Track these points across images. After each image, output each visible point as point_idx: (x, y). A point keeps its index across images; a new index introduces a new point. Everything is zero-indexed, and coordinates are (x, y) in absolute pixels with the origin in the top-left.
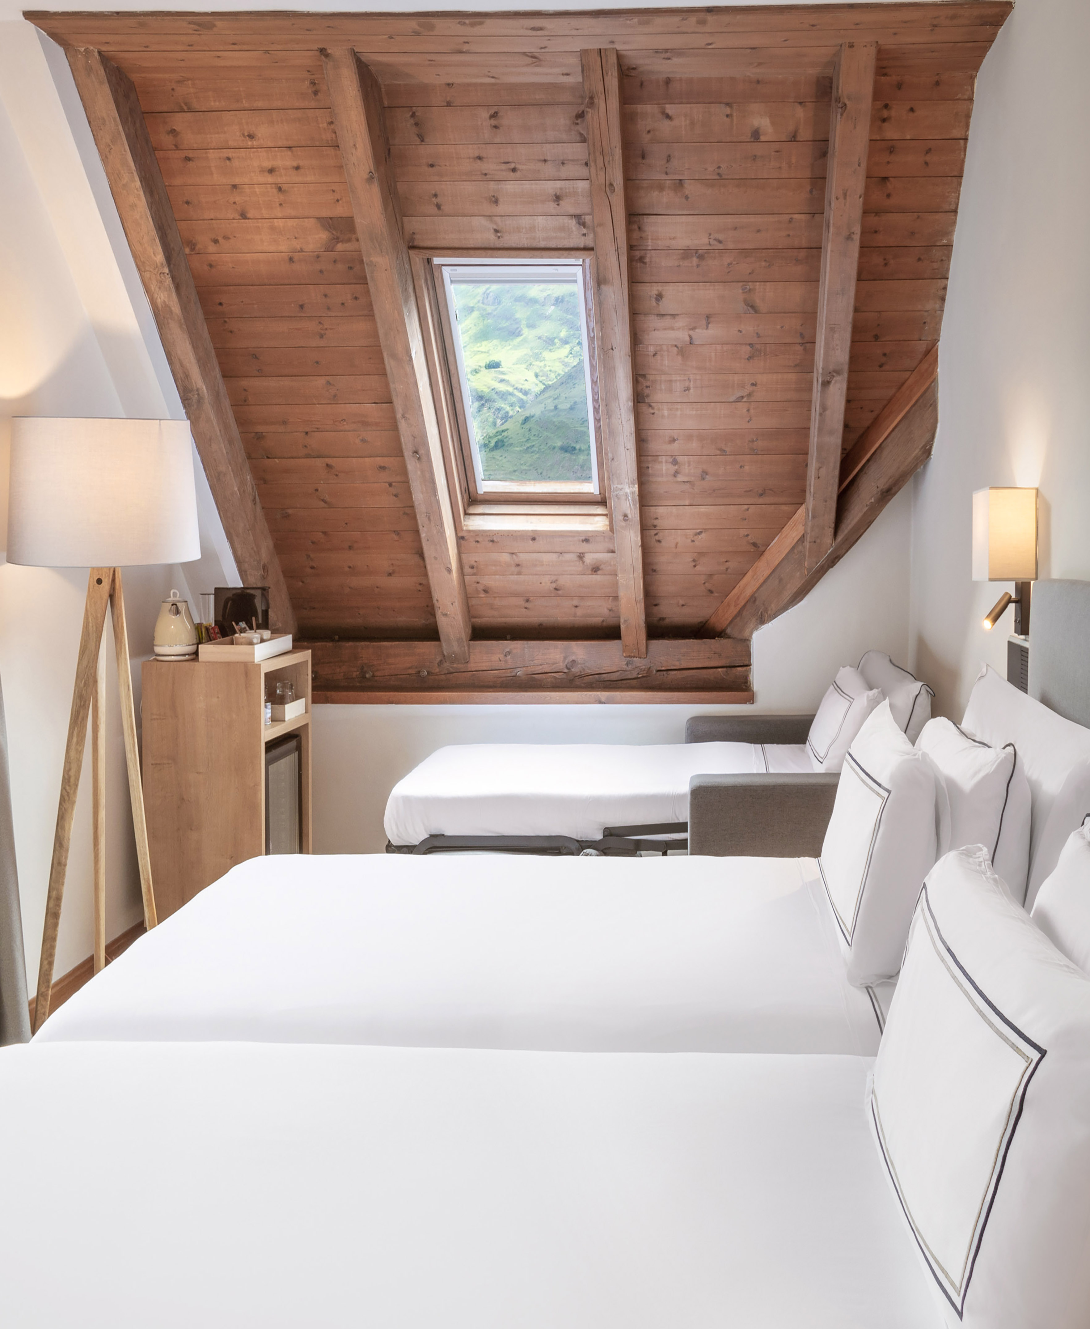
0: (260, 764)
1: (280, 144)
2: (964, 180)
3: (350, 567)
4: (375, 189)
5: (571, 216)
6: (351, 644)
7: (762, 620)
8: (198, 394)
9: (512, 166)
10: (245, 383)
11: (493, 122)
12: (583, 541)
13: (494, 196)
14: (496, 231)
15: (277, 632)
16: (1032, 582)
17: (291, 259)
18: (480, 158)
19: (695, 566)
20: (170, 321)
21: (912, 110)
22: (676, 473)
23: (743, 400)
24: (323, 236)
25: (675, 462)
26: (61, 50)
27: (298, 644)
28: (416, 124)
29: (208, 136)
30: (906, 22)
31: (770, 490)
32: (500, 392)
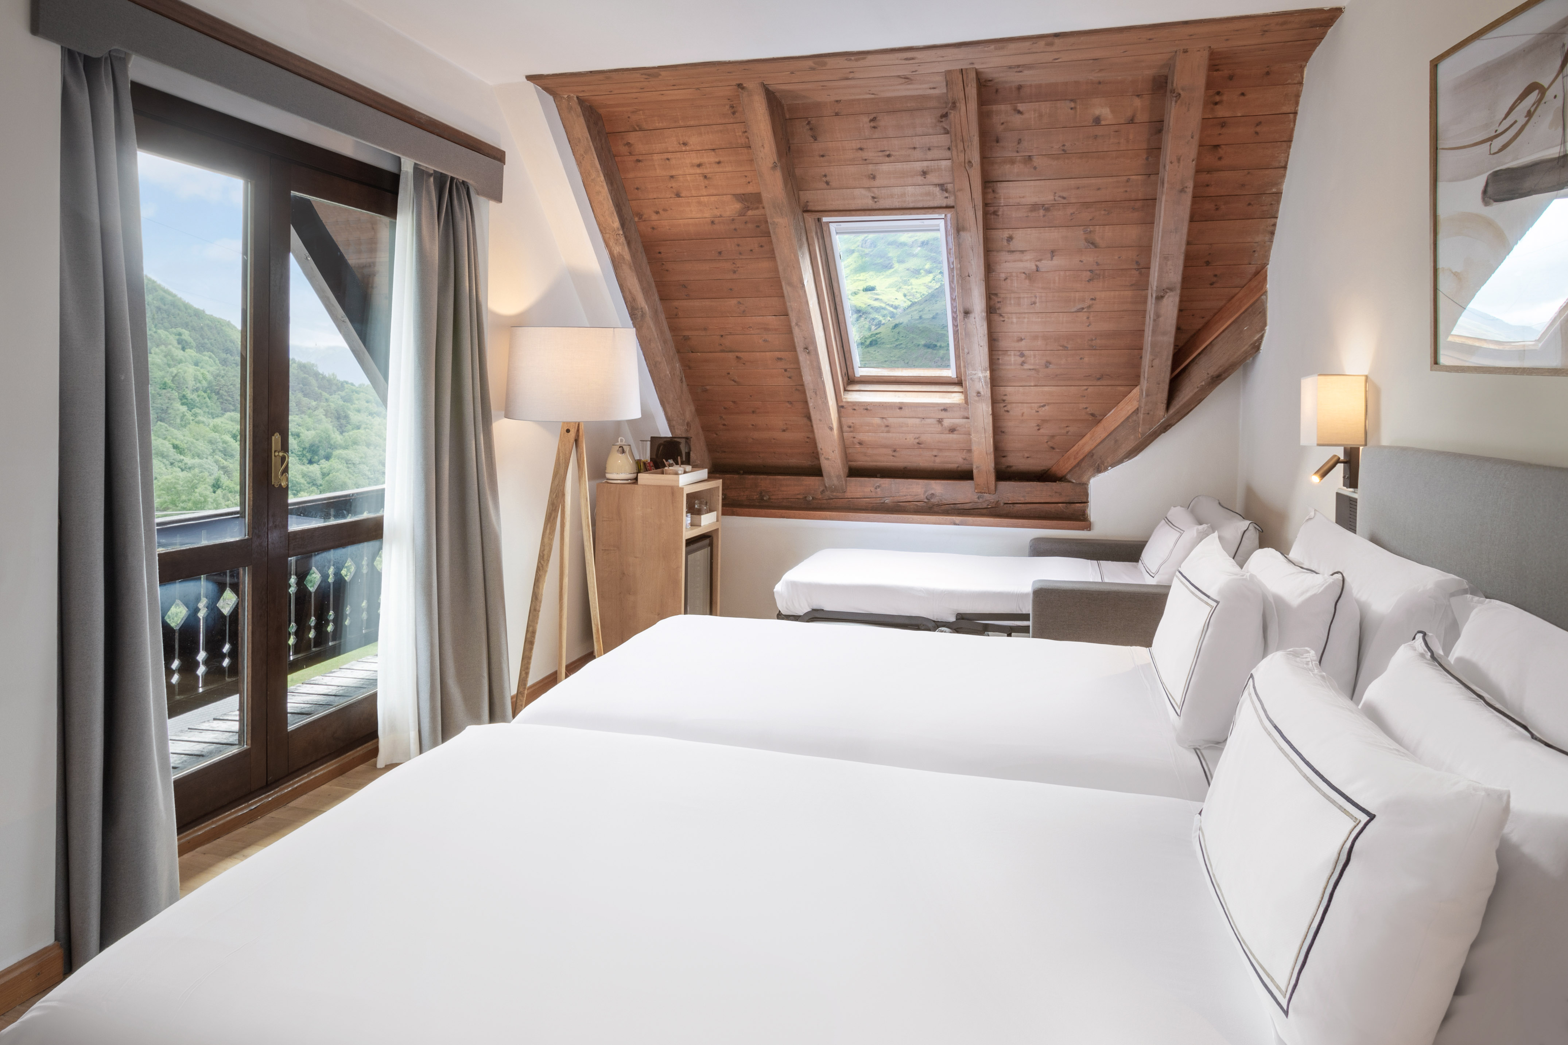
0: (682, 554)
1: (706, 147)
2: (1293, 144)
3: (753, 425)
4: (778, 174)
5: (936, 185)
6: (752, 476)
7: (1099, 470)
8: (642, 311)
9: (888, 153)
10: (676, 303)
11: (872, 124)
12: (942, 410)
13: (872, 174)
14: (873, 198)
15: (696, 467)
16: (1361, 448)
17: (713, 222)
18: (861, 149)
19: (1039, 430)
20: (623, 264)
21: (1243, 94)
22: (1023, 363)
23: (1084, 311)
24: (738, 206)
25: (1022, 355)
26: (551, 98)
27: (712, 475)
28: (811, 129)
29: (654, 145)
30: (1237, 31)
31: (1108, 375)
32: (875, 307)
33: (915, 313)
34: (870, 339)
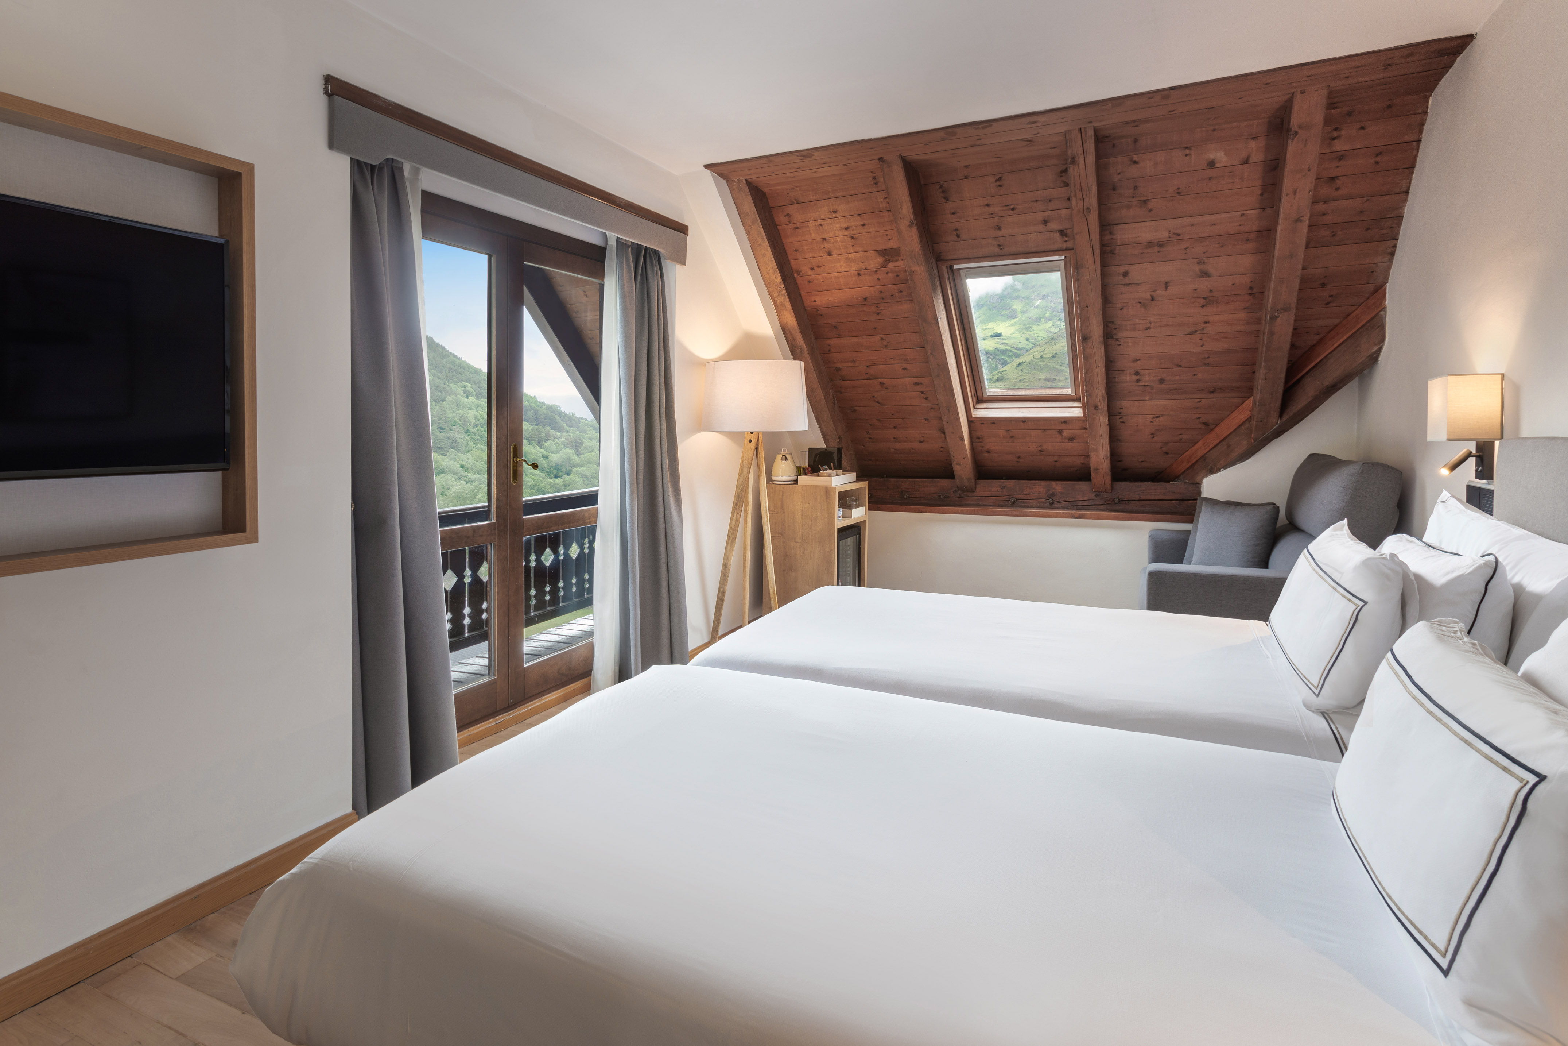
0: (834, 541)
1: (853, 213)
2: (1416, 170)
3: (894, 438)
4: (914, 230)
5: (1056, 231)
6: (894, 479)
7: (1212, 471)
8: (801, 348)
9: (1012, 207)
10: (829, 341)
11: (998, 183)
12: (1062, 423)
13: (998, 226)
14: (999, 246)
15: (845, 471)
16: (1496, 441)
17: (859, 274)
18: (988, 205)
19: (1153, 437)
21: (1362, 128)
22: (1138, 380)
23: (1197, 333)
24: (880, 260)
25: (1137, 374)
26: (724, 182)
27: (859, 479)
28: (943, 192)
29: (809, 215)
30: (1359, 67)
31: (1221, 389)
32: (1001, 350)
33: (1037, 353)
34: (998, 376)
